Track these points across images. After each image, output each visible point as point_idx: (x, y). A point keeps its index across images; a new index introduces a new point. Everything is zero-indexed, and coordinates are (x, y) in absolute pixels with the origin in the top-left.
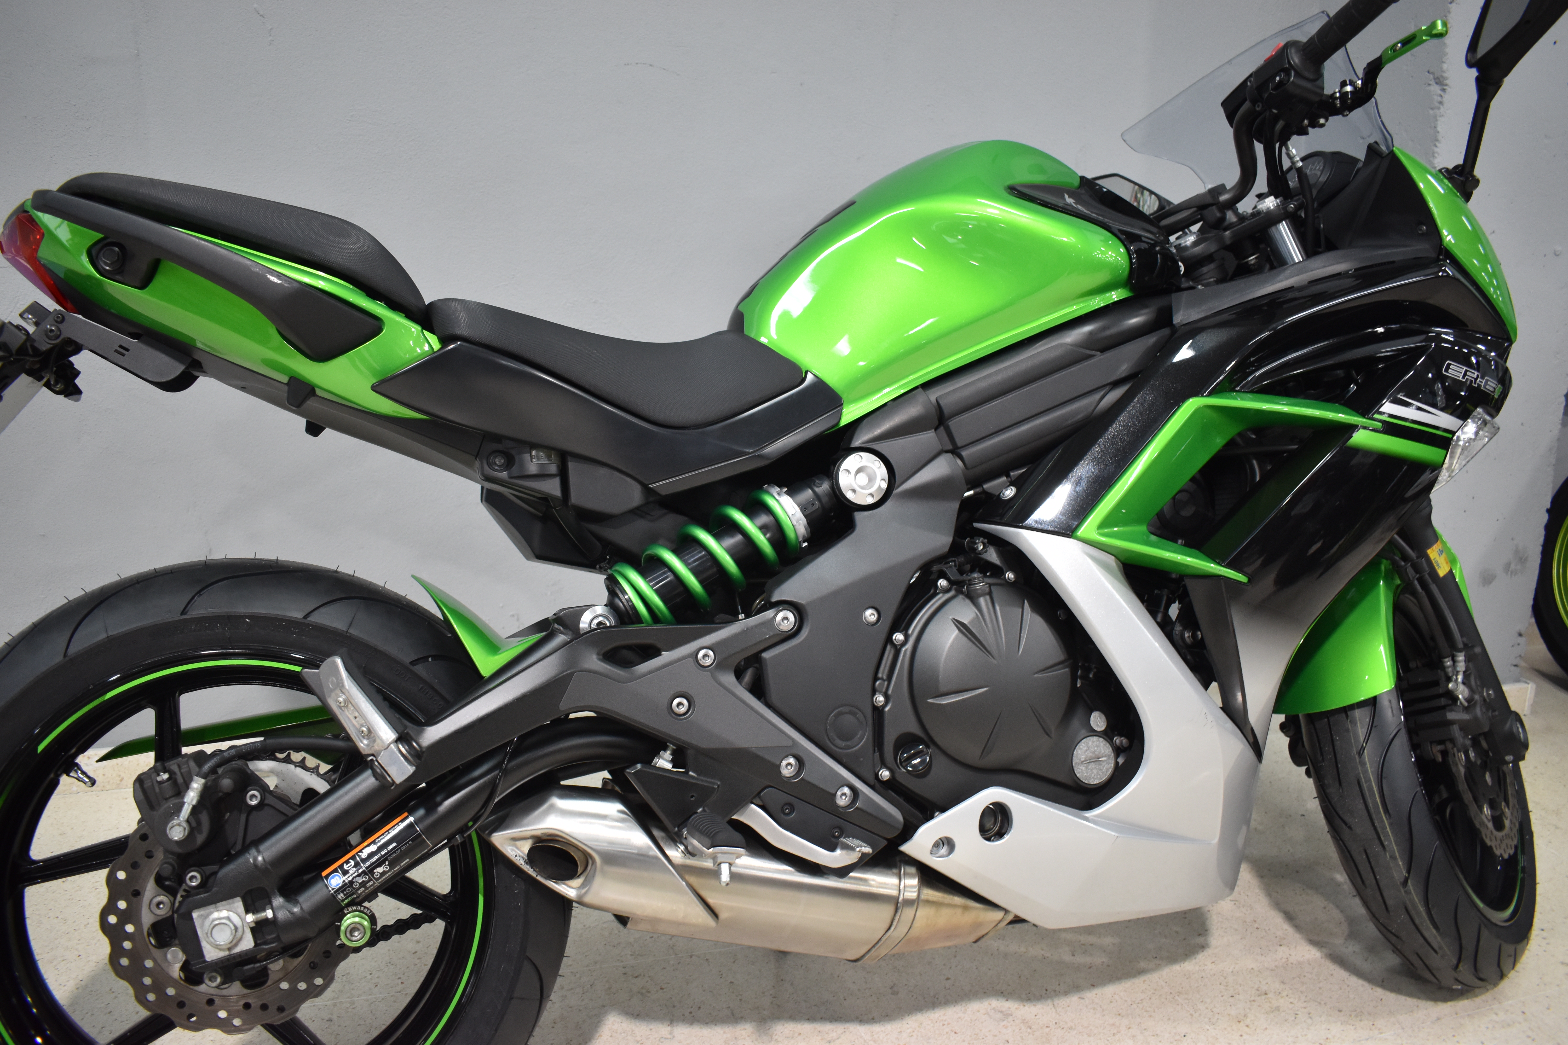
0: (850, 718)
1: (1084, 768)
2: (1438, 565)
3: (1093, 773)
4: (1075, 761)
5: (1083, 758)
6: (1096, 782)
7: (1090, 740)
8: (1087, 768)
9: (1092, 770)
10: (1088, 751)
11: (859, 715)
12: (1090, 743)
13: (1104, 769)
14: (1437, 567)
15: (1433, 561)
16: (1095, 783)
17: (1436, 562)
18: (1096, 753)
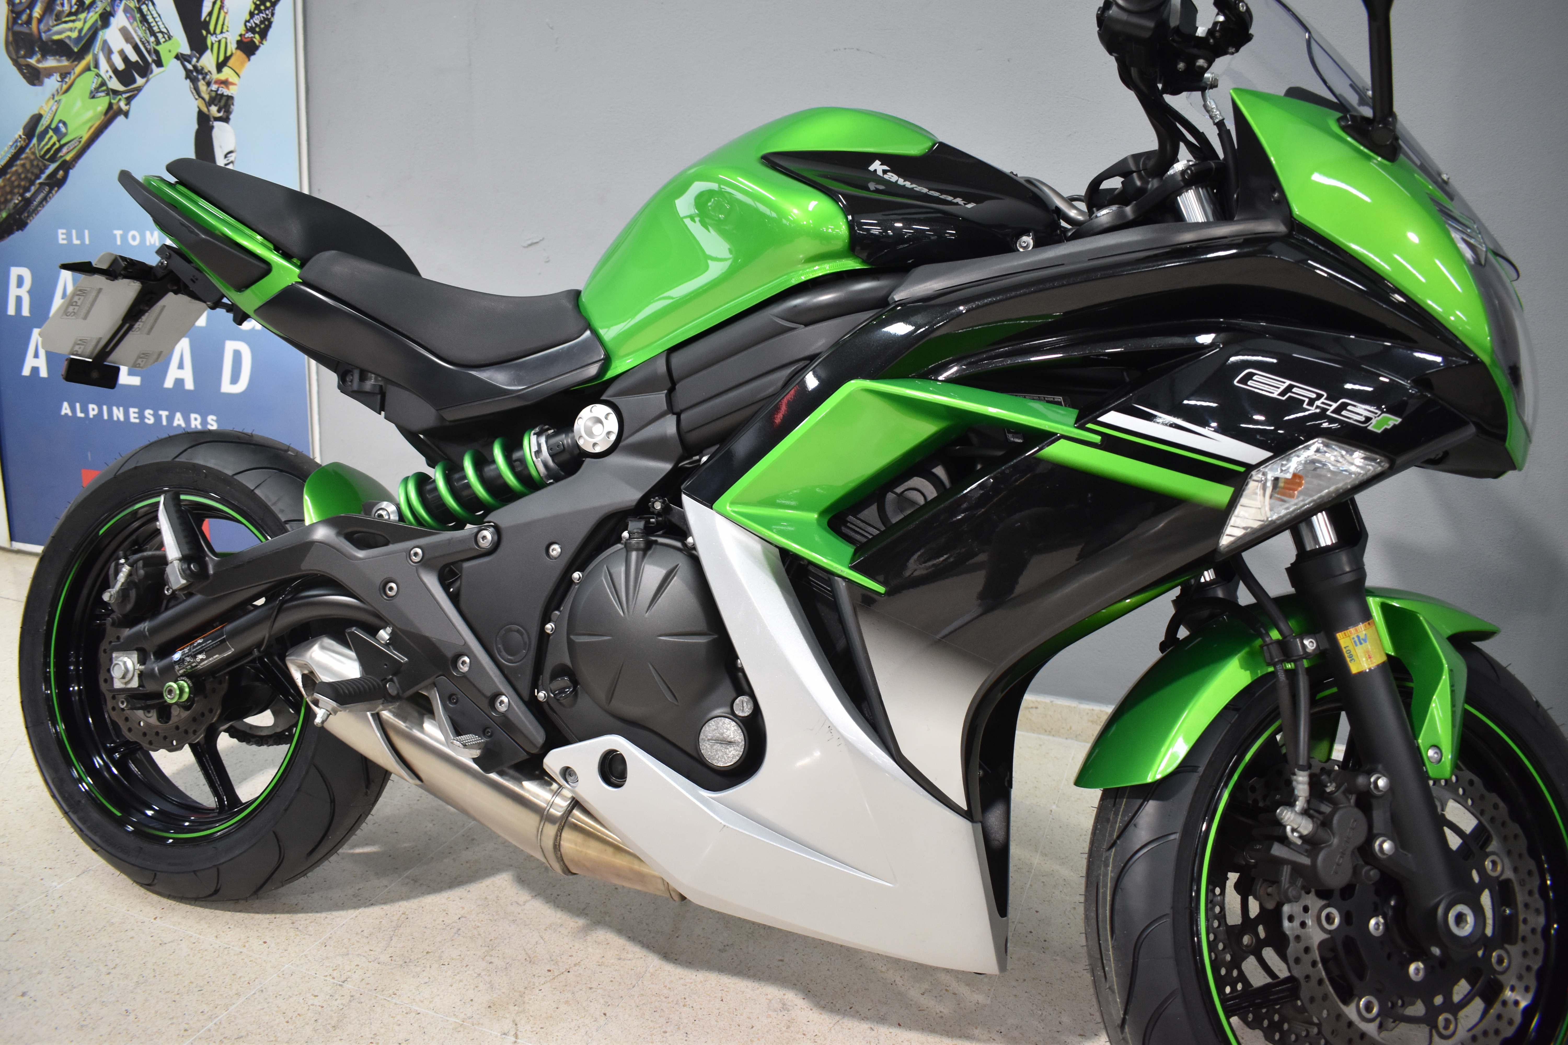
0: (517, 635)
1: (708, 746)
2: (1351, 656)
3: (717, 754)
4: (702, 736)
5: (710, 736)
6: (721, 764)
7: (721, 720)
8: (712, 746)
9: (716, 751)
10: (716, 731)
11: (525, 636)
12: (721, 723)
13: (730, 755)
14: (1348, 659)
15: (1344, 650)
16: (719, 765)
17: (1349, 652)
18: (725, 736)
